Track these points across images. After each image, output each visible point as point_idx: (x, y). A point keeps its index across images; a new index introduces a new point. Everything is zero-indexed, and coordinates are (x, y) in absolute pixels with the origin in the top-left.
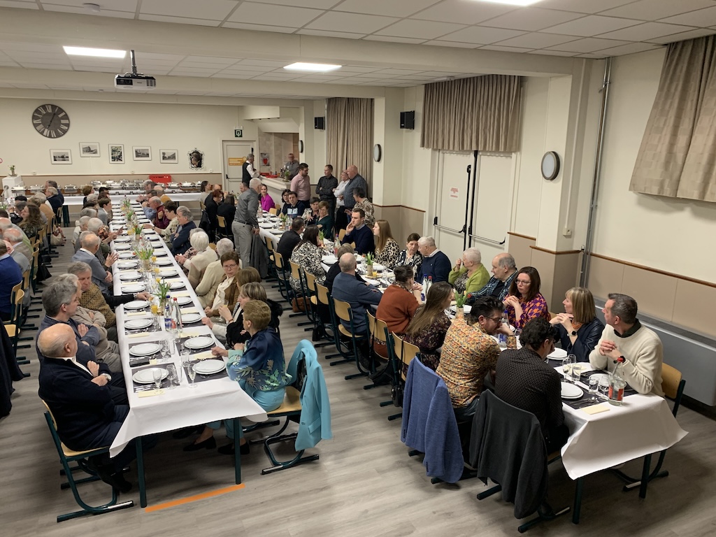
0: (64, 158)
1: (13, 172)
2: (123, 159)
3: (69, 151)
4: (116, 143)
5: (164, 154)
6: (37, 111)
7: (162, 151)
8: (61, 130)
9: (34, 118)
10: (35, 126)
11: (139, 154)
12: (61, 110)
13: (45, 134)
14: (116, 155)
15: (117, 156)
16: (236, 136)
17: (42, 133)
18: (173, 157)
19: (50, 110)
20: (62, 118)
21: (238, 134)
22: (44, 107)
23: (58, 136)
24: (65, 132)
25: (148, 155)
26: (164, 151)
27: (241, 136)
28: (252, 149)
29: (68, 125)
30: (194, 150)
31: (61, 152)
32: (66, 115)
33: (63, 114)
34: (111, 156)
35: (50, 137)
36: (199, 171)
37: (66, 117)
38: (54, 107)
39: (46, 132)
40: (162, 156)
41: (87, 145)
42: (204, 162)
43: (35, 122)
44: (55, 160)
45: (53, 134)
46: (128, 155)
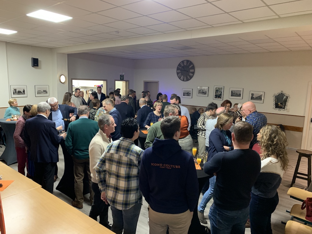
0: (188, 94)
2: (222, 97)
3: (191, 90)
4: (219, 85)
6: (179, 65)
7: (251, 92)
8: (190, 76)
11: (233, 94)
12: (191, 63)
13: (181, 79)
14: (219, 93)
18: (259, 98)
19: (185, 64)
20: (191, 69)
22: (183, 62)
23: (188, 80)
25: (240, 95)
29: (193, 73)
31: (187, 90)
32: (194, 66)
34: (215, 94)
35: (183, 81)
36: (282, 112)
38: (188, 61)
40: (251, 96)
43: (178, 71)
44: (184, 95)
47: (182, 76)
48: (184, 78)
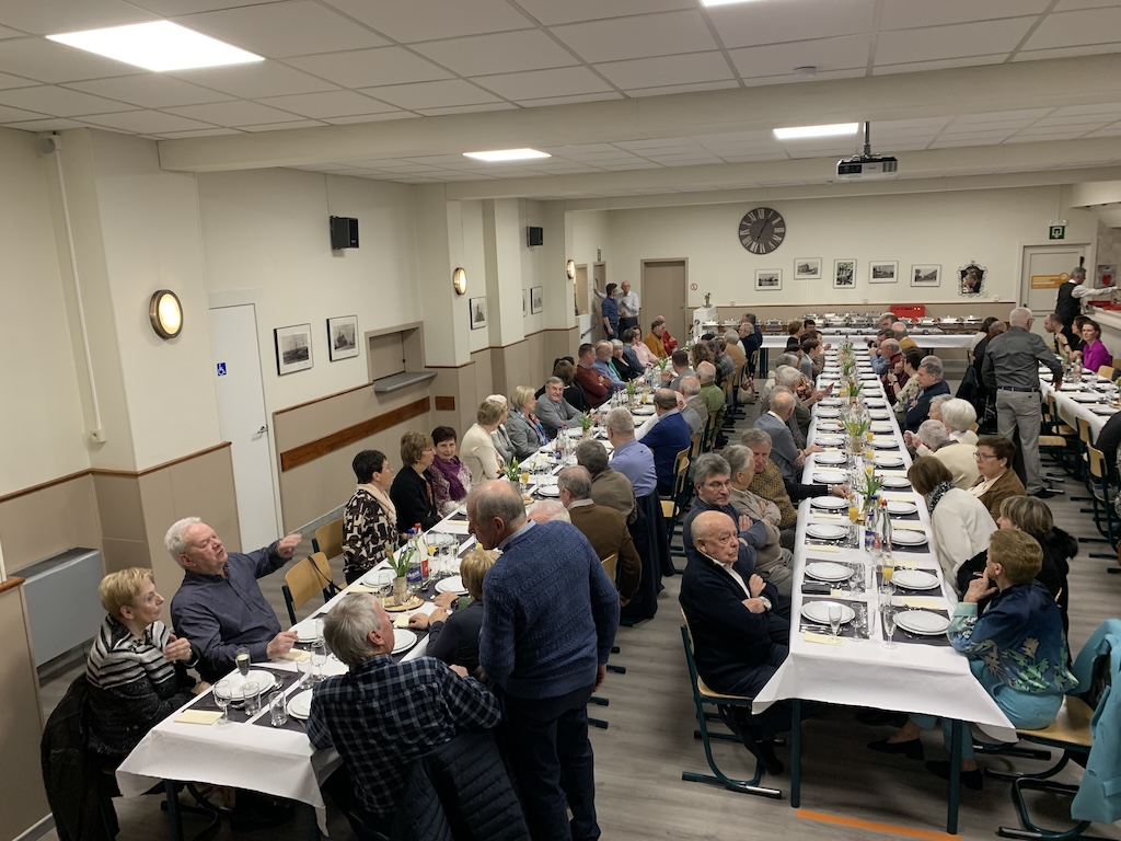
0: (771, 281)
1: (707, 302)
2: (853, 282)
3: (779, 272)
4: (845, 258)
5: (918, 271)
6: (746, 218)
7: (915, 268)
9: (742, 227)
10: (742, 238)
11: (877, 273)
12: (776, 215)
13: (752, 249)
14: (844, 275)
15: (845, 277)
16: (1052, 237)
17: (748, 248)
18: (932, 277)
19: (762, 216)
20: (777, 226)
21: (1057, 233)
22: (755, 212)
23: (769, 250)
24: (777, 244)
25: (892, 274)
26: (918, 268)
27: (1061, 237)
28: (1082, 260)
29: (782, 235)
30: (969, 263)
31: (770, 272)
32: (782, 221)
33: (779, 219)
34: (836, 277)
35: (758, 253)
36: (975, 298)
37: (782, 224)
38: (767, 210)
39: (754, 246)
40: (914, 274)
41: (803, 262)
42: (986, 284)
43: (742, 233)
44: (760, 285)
45: (763, 248)
46: (862, 276)
47: (755, 243)
48: (759, 247)
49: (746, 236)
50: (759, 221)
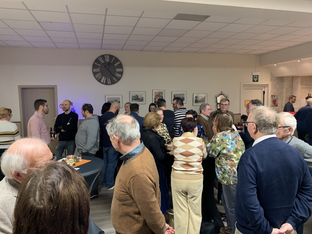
3: (120, 96)
4: (158, 89)
5: (196, 97)
6: (97, 61)
8: (116, 77)
9: (94, 66)
10: (95, 74)
12: (117, 60)
13: (102, 81)
17: (99, 81)
18: (203, 100)
19: (107, 60)
20: (118, 67)
21: (255, 79)
22: (103, 57)
23: (113, 83)
24: (119, 79)
26: (196, 95)
27: (257, 81)
28: (264, 92)
29: (121, 73)
31: (114, 97)
32: (121, 64)
33: (119, 63)
34: (154, 100)
35: (106, 84)
37: (121, 66)
38: (111, 57)
39: (103, 79)
40: (194, 99)
43: (95, 71)
45: (109, 81)
47: (104, 77)
48: (106, 80)
49: (98, 72)
50: (105, 62)
